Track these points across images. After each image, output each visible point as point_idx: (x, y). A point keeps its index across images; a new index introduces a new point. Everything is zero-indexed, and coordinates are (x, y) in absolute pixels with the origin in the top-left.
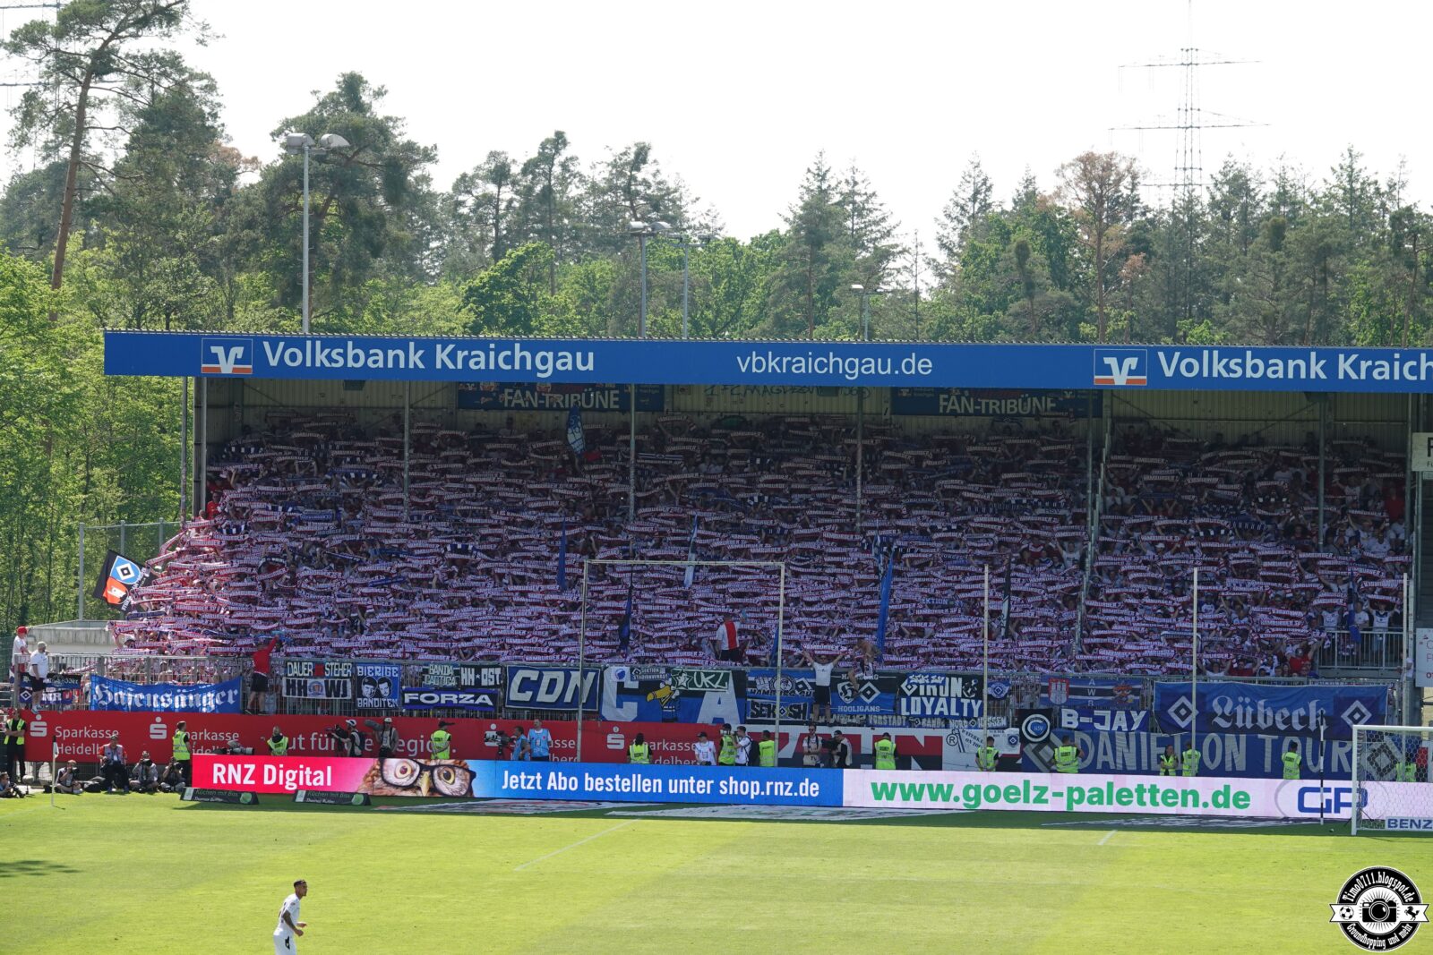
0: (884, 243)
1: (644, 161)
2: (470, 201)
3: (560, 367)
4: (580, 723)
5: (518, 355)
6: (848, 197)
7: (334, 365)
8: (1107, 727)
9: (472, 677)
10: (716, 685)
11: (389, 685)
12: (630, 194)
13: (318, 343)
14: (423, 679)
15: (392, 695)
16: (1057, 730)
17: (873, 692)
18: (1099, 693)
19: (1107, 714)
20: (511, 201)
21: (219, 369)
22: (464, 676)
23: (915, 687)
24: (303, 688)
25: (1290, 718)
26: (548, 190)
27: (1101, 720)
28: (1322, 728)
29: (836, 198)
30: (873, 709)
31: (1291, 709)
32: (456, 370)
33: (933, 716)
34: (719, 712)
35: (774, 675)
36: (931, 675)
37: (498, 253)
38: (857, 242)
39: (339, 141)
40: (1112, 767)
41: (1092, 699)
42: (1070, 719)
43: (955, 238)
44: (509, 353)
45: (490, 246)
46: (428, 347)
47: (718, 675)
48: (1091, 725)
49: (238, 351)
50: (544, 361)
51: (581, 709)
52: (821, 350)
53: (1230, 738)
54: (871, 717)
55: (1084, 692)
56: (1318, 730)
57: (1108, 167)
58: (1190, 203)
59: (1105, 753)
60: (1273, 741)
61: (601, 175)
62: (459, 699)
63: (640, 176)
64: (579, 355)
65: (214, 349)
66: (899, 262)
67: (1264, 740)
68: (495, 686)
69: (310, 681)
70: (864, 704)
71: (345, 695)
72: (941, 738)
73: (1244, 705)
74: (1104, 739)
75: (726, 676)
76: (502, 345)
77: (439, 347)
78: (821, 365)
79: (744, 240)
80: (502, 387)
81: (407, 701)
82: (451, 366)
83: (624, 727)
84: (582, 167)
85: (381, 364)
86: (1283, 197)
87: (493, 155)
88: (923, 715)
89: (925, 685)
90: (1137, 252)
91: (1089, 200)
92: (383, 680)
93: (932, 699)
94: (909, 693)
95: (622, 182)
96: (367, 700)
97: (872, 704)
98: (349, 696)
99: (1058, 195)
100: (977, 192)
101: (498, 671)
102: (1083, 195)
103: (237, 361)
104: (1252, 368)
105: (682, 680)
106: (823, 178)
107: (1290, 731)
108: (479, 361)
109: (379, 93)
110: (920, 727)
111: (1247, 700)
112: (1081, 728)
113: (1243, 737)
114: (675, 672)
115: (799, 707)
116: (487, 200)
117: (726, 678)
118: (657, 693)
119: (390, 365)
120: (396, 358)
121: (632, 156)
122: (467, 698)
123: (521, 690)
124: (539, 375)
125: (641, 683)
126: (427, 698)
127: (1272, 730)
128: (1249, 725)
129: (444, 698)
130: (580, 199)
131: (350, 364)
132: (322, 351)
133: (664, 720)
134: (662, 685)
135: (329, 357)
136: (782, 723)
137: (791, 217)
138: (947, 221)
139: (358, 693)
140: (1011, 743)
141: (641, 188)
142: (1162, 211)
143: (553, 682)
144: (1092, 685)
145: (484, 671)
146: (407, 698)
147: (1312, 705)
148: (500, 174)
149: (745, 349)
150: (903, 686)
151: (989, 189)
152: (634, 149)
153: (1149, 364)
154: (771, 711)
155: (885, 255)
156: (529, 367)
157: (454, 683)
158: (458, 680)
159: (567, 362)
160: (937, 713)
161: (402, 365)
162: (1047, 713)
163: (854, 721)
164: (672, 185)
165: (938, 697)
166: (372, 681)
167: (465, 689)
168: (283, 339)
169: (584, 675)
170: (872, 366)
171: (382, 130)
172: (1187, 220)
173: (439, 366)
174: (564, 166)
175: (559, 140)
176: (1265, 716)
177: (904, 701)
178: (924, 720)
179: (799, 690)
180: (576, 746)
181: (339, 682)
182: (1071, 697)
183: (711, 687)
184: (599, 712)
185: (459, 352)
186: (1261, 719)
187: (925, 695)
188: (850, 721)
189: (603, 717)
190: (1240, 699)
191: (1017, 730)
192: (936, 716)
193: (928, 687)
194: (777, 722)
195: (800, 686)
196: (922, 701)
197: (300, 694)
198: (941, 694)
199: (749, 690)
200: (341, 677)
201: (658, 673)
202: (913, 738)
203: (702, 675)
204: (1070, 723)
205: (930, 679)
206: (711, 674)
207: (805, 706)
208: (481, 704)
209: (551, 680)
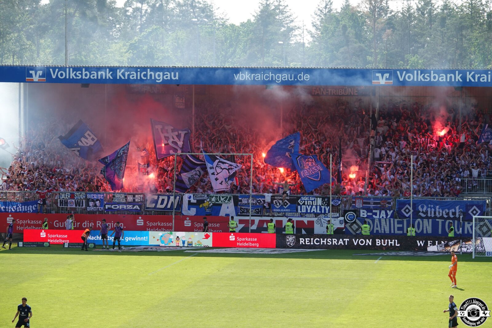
0: (291, 25)
3: (165, 78)
4: (174, 216)
5: (149, 73)
6: (277, 7)
7: (77, 78)
8: (378, 217)
9: (132, 198)
10: (227, 201)
11: (100, 202)
12: (193, 6)
14: (113, 199)
15: (101, 206)
16: (359, 218)
17: (287, 204)
18: (375, 203)
19: (378, 212)
20: (146, 10)
21: (33, 80)
22: (128, 198)
23: (304, 202)
24: (66, 203)
25: (449, 213)
26: (161, 6)
27: (376, 214)
28: (461, 217)
29: (273, 8)
31: (449, 209)
32: (125, 79)
33: (310, 213)
34: (228, 211)
35: (249, 197)
36: (309, 197)
37: (142, 30)
40: (380, 232)
41: (372, 206)
42: (363, 214)
43: (318, 23)
44: (145, 73)
45: (139, 27)
46: (113, 70)
47: (227, 197)
48: (372, 216)
49: (40, 73)
50: (159, 76)
51: (174, 211)
53: (425, 221)
54: (286, 213)
55: (369, 203)
56: (459, 217)
59: (377, 227)
60: (442, 222)
62: (126, 207)
64: (173, 73)
65: (31, 72)
67: (438, 222)
68: (141, 201)
69: (69, 200)
70: (284, 209)
71: (82, 206)
72: (313, 221)
73: (431, 208)
74: (377, 221)
76: (142, 70)
77: (118, 70)
78: (267, 77)
80: (143, 86)
81: (107, 208)
82: (123, 78)
83: (191, 218)
85: (95, 77)
86: (446, 7)
88: (307, 213)
89: (307, 201)
90: (389, 29)
91: (370, 8)
92: (97, 200)
93: (310, 206)
94: (301, 204)
95: (190, 2)
96: (91, 208)
97: (287, 208)
98: (84, 206)
99: (358, 6)
100: (327, 5)
101: (142, 196)
102: (368, 6)
103: (40, 77)
104: (433, 77)
105: (213, 199)
107: (449, 218)
108: (134, 76)
110: (306, 217)
111: (432, 206)
112: (368, 217)
113: (430, 220)
114: (211, 196)
115: (258, 209)
116: (137, 10)
117: (230, 198)
118: (204, 204)
119: (99, 78)
120: (102, 75)
122: (130, 207)
123: (151, 203)
124: (157, 81)
125: (197, 201)
126: (114, 207)
127: (442, 217)
128: (433, 216)
129: (121, 207)
130: (173, 9)
131: (84, 77)
132: (73, 72)
133: (206, 215)
134: (205, 201)
135: (75, 75)
136: (252, 216)
137: (255, 15)
138: (315, 16)
139: (88, 205)
140: (341, 223)
141: (197, 4)
143: (163, 200)
144: (372, 201)
146: (107, 207)
147: (457, 208)
149: (237, 71)
150: (299, 201)
151: (331, 4)
153: (394, 76)
154: (248, 211)
156: (153, 78)
158: (126, 200)
159: (168, 76)
160: (312, 211)
161: (104, 78)
162: (355, 211)
163: (280, 215)
164: (209, 3)
165: (312, 205)
166: (93, 200)
167: (129, 203)
168: (58, 68)
169: (175, 198)
170: (286, 77)
172: (408, 16)
173: (118, 78)
176: (439, 212)
177: (299, 207)
178: (307, 214)
179: (258, 203)
180: (172, 225)
181: (80, 201)
182: (364, 205)
183: (224, 202)
184: (181, 212)
185: (126, 73)
186: (437, 213)
187: (307, 205)
188: (278, 215)
189: (182, 214)
190: (429, 206)
191: (343, 218)
192: (312, 213)
193: (309, 202)
194: (250, 215)
195: (259, 201)
196: (306, 207)
197: (65, 206)
198: (314, 204)
199: (239, 203)
200: (81, 199)
201: (204, 197)
202: (303, 221)
203: (221, 197)
204: (364, 215)
205: (309, 198)
206: (224, 197)
207: (261, 209)
208: (135, 209)
209: (162, 199)
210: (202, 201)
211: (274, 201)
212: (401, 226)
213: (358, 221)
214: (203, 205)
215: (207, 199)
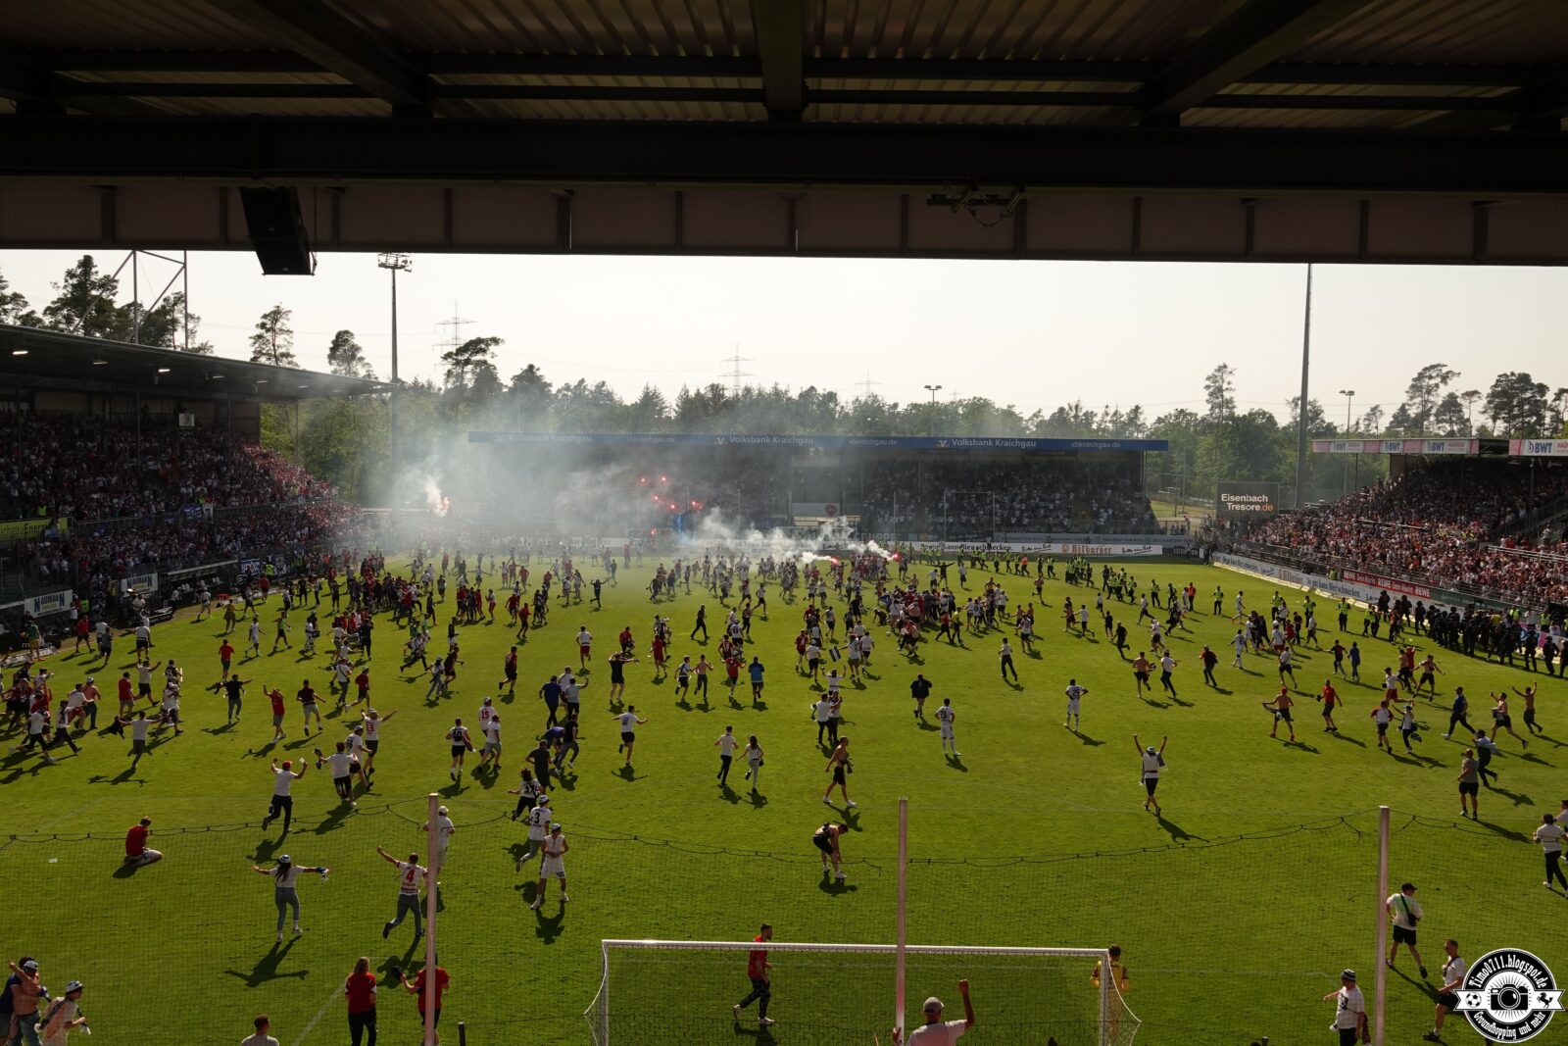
0: (663, 405)
1: (604, 385)
2: (561, 395)
6: (654, 394)
12: (601, 393)
20: (571, 395)
26: (580, 392)
29: (651, 394)
37: (568, 408)
38: (656, 404)
39: (528, 380)
43: (680, 404)
45: (566, 406)
46: (550, 435)
57: (717, 387)
58: (737, 395)
61: (593, 389)
63: (603, 389)
66: (667, 410)
79: (629, 404)
84: (588, 387)
86: (760, 394)
87: (566, 384)
90: (725, 407)
91: (713, 394)
95: (599, 390)
99: (705, 393)
100: (685, 392)
102: (711, 393)
104: (752, 440)
106: (648, 389)
109: (538, 369)
116: (565, 395)
121: (601, 384)
130: (588, 395)
131: (531, 439)
137: (640, 399)
138: (678, 400)
141: (603, 392)
142: (730, 397)
148: (568, 389)
151: (688, 391)
152: (602, 382)
155: (663, 408)
174: (584, 386)
175: (583, 381)
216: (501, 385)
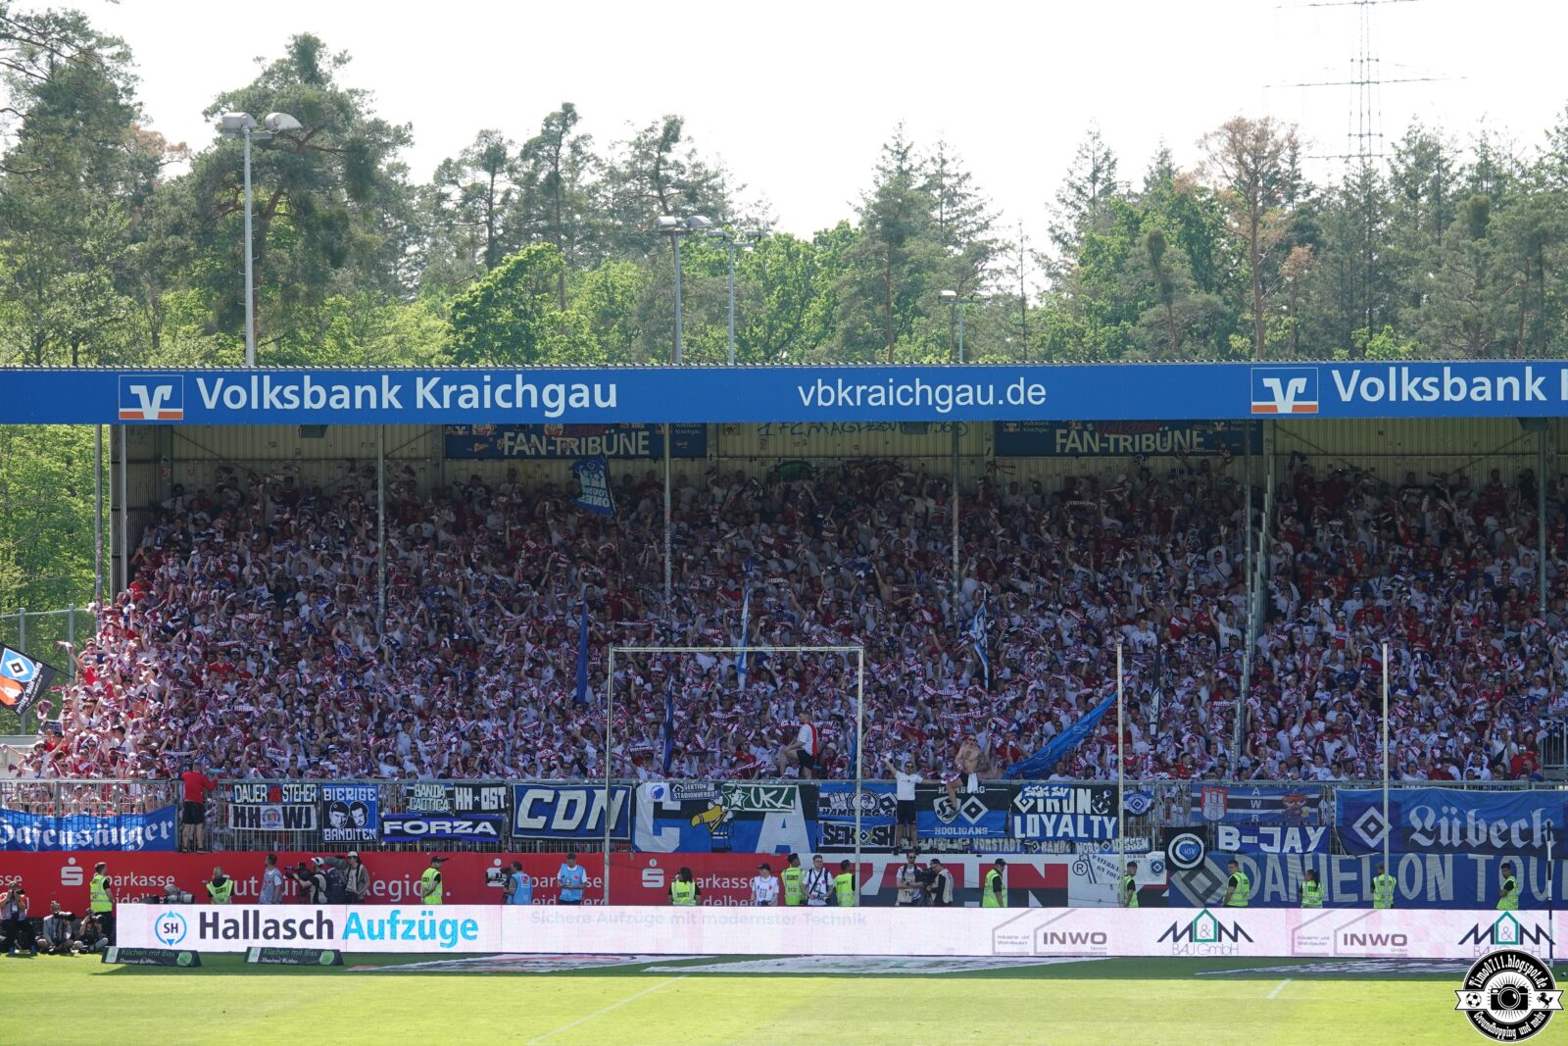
0: (981, 237)
1: (675, 139)
2: (456, 194)
3: (573, 403)
4: (607, 857)
5: (520, 390)
6: (934, 182)
7: (287, 406)
8: (1276, 848)
9: (469, 799)
10: (779, 804)
11: (365, 811)
12: (658, 180)
13: (267, 379)
14: (407, 802)
15: (368, 825)
16: (1213, 853)
17: (979, 810)
18: (1266, 805)
19: (1276, 832)
20: (508, 193)
21: (141, 414)
22: (458, 798)
23: (1032, 802)
24: (255, 817)
25: (1508, 832)
26: (554, 179)
27: (1269, 839)
28: (1550, 845)
29: (921, 182)
30: (978, 831)
31: (1509, 821)
32: (443, 409)
33: (1055, 839)
34: (783, 838)
35: (851, 789)
36: (1051, 786)
37: (492, 259)
38: (948, 238)
39: (288, 122)
40: (1284, 899)
41: (1255, 813)
42: (1229, 839)
43: (1072, 230)
44: (508, 387)
45: (483, 249)
46: (405, 381)
47: (781, 791)
48: (1256, 846)
49: (164, 391)
50: (554, 396)
51: (607, 837)
52: (905, 375)
53: (1433, 859)
54: (976, 841)
55: (1246, 804)
56: (1544, 846)
57: (1262, 137)
58: (1368, 176)
59: (1275, 881)
60: (1487, 861)
61: (620, 157)
62: (453, 828)
63: (670, 157)
64: (598, 388)
65: (135, 389)
66: (1000, 262)
67: (1475, 861)
68: (499, 810)
69: (263, 808)
70: (967, 825)
71: (308, 825)
72: (1065, 866)
73: (1450, 817)
74: (1273, 864)
75: (792, 792)
76: (499, 378)
77: (420, 381)
78: (905, 395)
80: (500, 429)
81: (387, 831)
82: (436, 405)
83: (663, 860)
84: (597, 148)
85: (346, 405)
86: (1487, 170)
87: (485, 135)
88: (1042, 838)
89: (1045, 798)
90: (1301, 243)
91: (1239, 177)
92: (356, 806)
93: (1054, 817)
94: (1024, 810)
95: (648, 165)
96: (337, 830)
97: (979, 825)
98: (314, 827)
99: (1200, 172)
100: (1097, 170)
101: (502, 791)
102: (1233, 172)
103: (164, 404)
104: (1451, 389)
105: (737, 799)
106: (904, 157)
107: (1509, 849)
108: (471, 399)
109: (340, 60)
110: (1039, 852)
111: (1454, 811)
112: (1244, 849)
113: (1449, 857)
114: (727, 788)
115: (885, 830)
116: (475, 192)
118: (704, 815)
119: (358, 405)
120: (366, 396)
121: (659, 134)
122: (463, 826)
123: (532, 814)
124: (548, 414)
125: (684, 803)
126: (413, 828)
127: (1486, 848)
128: (1456, 842)
129: (434, 827)
130: (595, 189)
131: (308, 404)
132: (272, 389)
133: (714, 850)
134: (710, 805)
135: (280, 397)
136: (863, 851)
137: (863, 205)
138: (1061, 207)
139: (325, 822)
140: (1155, 868)
141: (672, 173)
142: (1331, 190)
143: (572, 804)
144: (1256, 796)
145: (485, 791)
146: (388, 827)
147: (1537, 814)
148: (493, 159)
149: (808, 377)
150: (1017, 801)
151: (1112, 165)
152: (662, 124)
153: (1321, 387)
154: (849, 835)
155: (982, 252)
156: (534, 404)
157: (446, 808)
158: (452, 804)
159: (582, 397)
160: (1060, 834)
161: (373, 405)
162: (1200, 831)
163: (955, 846)
164: (712, 169)
165: (1061, 814)
166: (342, 807)
167: (461, 815)
168: (221, 375)
169: (612, 794)
170: (969, 395)
171: (343, 106)
172: (1363, 202)
173: (420, 405)
174: (575, 148)
175: (568, 115)
176: (1477, 830)
177: (1018, 819)
178: (1044, 844)
179: (884, 808)
180: (602, 885)
181: (300, 809)
182: (1229, 811)
183: (772, 806)
184: (632, 841)
185: (446, 387)
186: (1471, 834)
187: (1045, 812)
188: (949, 846)
189: (635, 847)
190: (1445, 809)
191: (1163, 853)
192: (1060, 839)
193: (1049, 801)
194: (858, 850)
195: (886, 804)
196: (1041, 819)
197: (251, 825)
198: (1065, 810)
199: (821, 809)
200: (302, 803)
201: (705, 790)
202: (1030, 866)
203: (762, 791)
204: (1230, 844)
205: (1050, 791)
206: (772, 790)
207: (893, 828)
208: (482, 834)
209: (570, 801)
210: (700, 806)
211: (937, 802)
212: (1352, 876)
213: (1210, 864)
214: (702, 819)
215: (717, 797)
216: (155, 142)
